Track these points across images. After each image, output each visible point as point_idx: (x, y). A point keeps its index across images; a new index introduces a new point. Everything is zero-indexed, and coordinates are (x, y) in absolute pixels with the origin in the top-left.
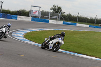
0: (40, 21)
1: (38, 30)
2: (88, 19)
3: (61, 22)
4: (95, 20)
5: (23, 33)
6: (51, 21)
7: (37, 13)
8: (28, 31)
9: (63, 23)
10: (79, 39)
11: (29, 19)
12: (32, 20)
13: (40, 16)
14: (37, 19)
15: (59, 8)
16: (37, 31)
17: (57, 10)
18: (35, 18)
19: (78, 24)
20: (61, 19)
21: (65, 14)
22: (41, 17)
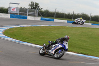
0: (18, 18)
1: (17, 27)
2: (66, 15)
3: (39, 19)
4: (72, 15)
5: (3, 30)
6: (29, 18)
7: (15, 10)
8: (6, 28)
9: (41, 19)
10: (57, 35)
11: (8, 16)
12: (11, 17)
13: (18, 12)
14: (16, 15)
15: (37, 5)
16: (15, 28)
17: (35, 7)
18: (13, 15)
19: (56, 20)
20: (39, 15)
21: (43, 10)
22: (20, 14)
